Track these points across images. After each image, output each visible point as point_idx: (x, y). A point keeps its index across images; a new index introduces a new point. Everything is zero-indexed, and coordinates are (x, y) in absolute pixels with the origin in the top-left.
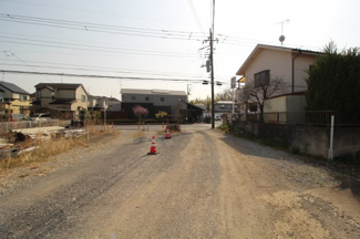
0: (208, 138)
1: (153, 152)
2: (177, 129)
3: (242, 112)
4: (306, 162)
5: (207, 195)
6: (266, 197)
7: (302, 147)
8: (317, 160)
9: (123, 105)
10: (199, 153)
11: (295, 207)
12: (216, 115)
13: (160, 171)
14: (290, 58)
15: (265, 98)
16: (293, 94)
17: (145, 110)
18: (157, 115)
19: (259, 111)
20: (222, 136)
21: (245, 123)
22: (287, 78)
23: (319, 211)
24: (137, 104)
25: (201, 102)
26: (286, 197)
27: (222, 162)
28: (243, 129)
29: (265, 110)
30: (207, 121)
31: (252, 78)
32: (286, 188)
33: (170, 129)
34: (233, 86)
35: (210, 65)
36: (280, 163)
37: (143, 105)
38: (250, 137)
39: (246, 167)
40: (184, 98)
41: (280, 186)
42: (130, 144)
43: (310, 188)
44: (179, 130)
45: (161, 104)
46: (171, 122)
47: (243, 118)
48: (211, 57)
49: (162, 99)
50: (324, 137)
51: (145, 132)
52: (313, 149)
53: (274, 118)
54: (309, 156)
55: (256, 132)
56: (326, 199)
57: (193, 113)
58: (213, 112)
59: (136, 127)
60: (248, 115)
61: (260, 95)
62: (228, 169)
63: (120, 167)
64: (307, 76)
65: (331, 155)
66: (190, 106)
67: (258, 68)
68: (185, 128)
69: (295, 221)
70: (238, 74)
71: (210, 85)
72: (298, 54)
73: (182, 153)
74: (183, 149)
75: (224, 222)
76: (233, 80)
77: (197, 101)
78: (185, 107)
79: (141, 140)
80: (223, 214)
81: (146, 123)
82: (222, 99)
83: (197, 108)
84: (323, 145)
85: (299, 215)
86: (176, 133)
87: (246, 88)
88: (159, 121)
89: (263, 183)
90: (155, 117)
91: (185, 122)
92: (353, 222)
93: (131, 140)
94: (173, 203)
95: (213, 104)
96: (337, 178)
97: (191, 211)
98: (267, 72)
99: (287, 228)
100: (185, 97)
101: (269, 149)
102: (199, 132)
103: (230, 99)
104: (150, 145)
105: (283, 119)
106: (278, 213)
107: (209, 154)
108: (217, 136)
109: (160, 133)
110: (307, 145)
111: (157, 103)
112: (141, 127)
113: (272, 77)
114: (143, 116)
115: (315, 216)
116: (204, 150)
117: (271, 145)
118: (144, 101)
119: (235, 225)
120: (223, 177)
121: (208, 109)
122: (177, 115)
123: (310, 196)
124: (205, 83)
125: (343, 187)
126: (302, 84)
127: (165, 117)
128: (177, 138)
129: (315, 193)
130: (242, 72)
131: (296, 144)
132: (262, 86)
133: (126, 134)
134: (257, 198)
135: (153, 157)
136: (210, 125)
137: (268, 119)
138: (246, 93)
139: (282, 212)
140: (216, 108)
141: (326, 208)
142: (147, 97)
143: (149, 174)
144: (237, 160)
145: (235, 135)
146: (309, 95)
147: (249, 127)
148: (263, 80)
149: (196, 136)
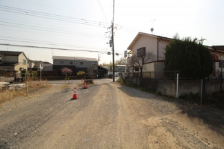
0: (110, 87)
1: (75, 98)
2: (91, 82)
3: (131, 71)
4: (164, 100)
5: (110, 123)
6: (143, 121)
7: (163, 91)
8: (170, 98)
9: (54, 66)
10: (105, 97)
11: (159, 126)
12: (116, 73)
13: (80, 110)
14: (156, 41)
15: (143, 63)
16: (158, 61)
17: (70, 70)
18: (78, 74)
19: (140, 71)
20: (119, 86)
21: (132, 78)
22: (155, 53)
23: (170, 127)
24: (64, 66)
25: (107, 65)
26: (154, 121)
27: (119, 102)
28: (131, 82)
29: (143, 70)
30: (111, 77)
31: (136, 51)
32: (154, 115)
33: (87, 82)
34: (125, 56)
35: (111, 43)
36: (151, 101)
37: (69, 67)
38: (135, 86)
39: (132, 104)
40: (96, 63)
41: (151, 114)
42: (59, 93)
43: (167, 114)
45: (81, 66)
46: (87, 78)
47: (131, 75)
48: (112, 38)
49: (82, 63)
50: (174, 85)
51: (70, 85)
52: (168, 92)
53: (148, 75)
54: (166, 96)
55: (138, 83)
56: (175, 120)
57: (101, 72)
58: (114, 71)
59: (63, 81)
60: (134, 73)
61: (141, 62)
62: (122, 106)
63: (51, 109)
64: (165, 52)
65: (177, 96)
66: (100, 68)
67: (139, 45)
68: (96, 82)
69: (159, 134)
70: (128, 49)
71: (112, 55)
72: (160, 39)
73: (94, 98)
74: (94, 95)
75: (119, 139)
76: (126, 52)
77: (104, 65)
78: (96, 68)
79: (66, 90)
80: (118, 134)
81: (71, 79)
82: (119, 64)
83: (104, 69)
84: (173, 90)
85: (161, 130)
86: (91, 85)
87: (133, 57)
88: (79, 78)
89: (142, 113)
90: (76, 75)
91: (96, 78)
92: (188, 132)
93: (60, 90)
94: (88, 131)
95: (114, 67)
96: (180, 108)
97: (99, 135)
98: (144, 48)
99: (155, 138)
101: (145, 93)
102: (105, 84)
103: (124, 64)
104: (73, 93)
105: (153, 76)
106: (149, 130)
107: (111, 98)
108: (116, 86)
109: (80, 85)
110: (165, 90)
111: (78, 66)
112: (67, 82)
113: (147, 52)
114: (68, 74)
115: (169, 130)
116: (108, 95)
117: (146, 91)
118: (69, 65)
119: (126, 140)
120: (119, 111)
121: (111, 69)
122: (91, 73)
123: (166, 119)
124: (109, 53)
125: (183, 112)
126: (162, 57)
127: (83, 75)
128: (91, 88)
129: (169, 117)
130: (130, 48)
131: (159, 90)
132: (141, 56)
133: (56, 86)
134: (139, 122)
135: (75, 101)
136: (112, 80)
137: (145, 76)
138: (133, 60)
139: (152, 130)
140: (116, 69)
141: (175, 125)
142: (71, 62)
143: (71, 113)
144: (127, 100)
145: (127, 85)
146: (166, 62)
147: (134, 81)
148: (142, 53)
149: (103, 86)
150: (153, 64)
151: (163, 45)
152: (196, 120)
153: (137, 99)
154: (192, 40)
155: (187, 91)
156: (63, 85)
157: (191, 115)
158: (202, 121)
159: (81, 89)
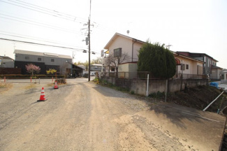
0: (85, 87)
1: (42, 99)
2: (63, 82)
3: (107, 71)
4: (136, 98)
5: (82, 124)
6: (116, 120)
7: (135, 90)
8: (141, 97)
9: (16, 63)
10: (78, 98)
11: (130, 123)
12: (91, 73)
13: (48, 113)
14: (131, 43)
15: (119, 64)
16: (132, 62)
17: (37, 68)
18: (48, 72)
19: (116, 71)
20: (94, 86)
21: (108, 78)
22: (130, 54)
23: (140, 123)
24: (30, 63)
25: (83, 64)
26: (126, 118)
27: (93, 102)
28: (107, 81)
29: (119, 71)
31: (113, 52)
32: (127, 113)
33: (58, 82)
34: (102, 55)
35: (88, 40)
36: (124, 100)
37: (36, 64)
38: (111, 86)
39: (107, 104)
40: (69, 60)
41: (124, 113)
42: (22, 94)
43: (138, 111)
44: (65, 83)
45: (52, 64)
46: (59, 77)
47: (107, 75)
48: (89, 35)
49: (53, 60)
50: (145, 85)
51: (36, 85)
52: (140, 92)
53: (122, 75)
54: (138, 95)
55: (114, 83)
56: (144, 116)
57: (76, 71)
58: (90, 71)
59: (29, 81)
60: (110, 73)
61: (117, 62)
62: (96, 106)
63: (10, 113)
64: (138, 53)
65: (147, 94)
66: (74, 66)
67: (116, 46)
68: (69, 81)
69: (129, 131)
70: (105, 48)
71: (88, 53)
72: (135, 41)
73: (66, 99)
74: (67, 95)
75: (91, 140)
76: (102, 51)
77: (79, 64)
78: (70, 67)
79: (32, 91)
80: (90, 135)
81: (38, 78)
82: (96, 63)
83: (79, 68)
84: (144, 89)
85: (132, 127)
86: (63, 85)
87: (109, 57)
88: (50, 76)
89: (115, 112)
90: (46, 73)
91: (70, 77)
92: (154, 126)
93: (23, 91)
94: (56, 135)
95: (89, 66)
96: (149, 105)
97: (69, 138)
98: (121, 49)
99: (125, 135)
100: (71, 60)
101: (120, 93)
102: (80, 84)
103: (100, 63)
104: (40, 94)
105: (127, 76)
106: (121, 128)
107: (85, 98)
108: (91, 86)
109: (49, 85)
110: (138, 89)
111: (48, 63)
112: (33, 81)
113: (123, 53)
114: (35, 72)
115: (139, 126)
116: (82, 96)
117: (121, 90)
118: (37, 61)
119: (97, 140)
120: (93, 112)
121: (87, 69)
122: (64, 72)
123: (137, 116)
124: (85, 51)
125: (151, 109)
126: (136, 59)
127: (54, 73)
128: (63, 89)
129: (139, 114)
130: (107, 47)
131: (133, 89)
132: (118, 57)
133: (18, 86)
134: (111, 121)
135: (42, 103)
136: (87, 79)
137: (120, 75)
138: (109, 60)
139: (124, 127)
140: (92, 68)
141: (143, 121)
142: (40, 58)
143: (37, 116)
144: (102, 100)
145: (102, 85)
146: (139, 63)
147: (110, 80)
148: (118, 54)
149: (77, 86)
150: (127, 65)
151: (138, 48)
152: (161, 115)
153: (112, 98)
154: (161, 45)
155: (155, 90)
156: (28, 85)
157: (157, 111)
158: (166, 116)
159: (51, 89)
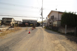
0: (41, 30)
1: (29, 33)
2: (35, 28)
3: (48, 24)
4: (61, 34)
5: (41, 42)
6: (53, 42)
7: (60, 31)
9: (23, 23)
10: (39, 33)
11: (59, 44)
12: (43, 25)
13: (31, 37)
15: (53, 21)
16: (58, 21)
17: (28, 24)
18: (30, 25)
19: (52, 24)
21: (49, 27)
22: (57, 18)
23: (63, 44)
25: (40, 22)
26: (57, 42)
27: (44, 35)
28: (49, 28)
29: (53, 24)
30: (41, 26)
31: (50, 17)
32: (57, 40)
33: (33, 28)
34: (47, 19)
36: (56, 35)
37: (27, 23)
38: (50, 29)
39: (49, 36)
40: (36, 21)
41: (56, 39)
42: (24, 31)
43: (62, 39)
45: (31, 22)
46: (33, 26)
47: (49, 26)
48: (42, 13)
49: (32, 21)
50: (64, 29)
51: (28, 29)
52: (62, 32)
53: (55, 25)
54: (62, 33)
55: (51, 28)
56: (65, 42)
57: (38, 24)
58: (43, 24)
59: (26, 27)
60: (49, 25)
61: (52, 21)
62: (45, 36)
63: (22, 36)
64: (61, 17)
65: (66, 33)
66: (38, 23)
67: (52, 15)
69: (59, 47)
71: (42, 19)
72: (59, 12)
73: (36, 33)
74: (36, 32)
75: (45, 47)
76: (47, 17)
77: (39, 22)
78: (36, 23)
79: (27, 30)
80: (44, 46)
81: (28, 27)
82: (44, 22)
83: (39, 23)
84: (64, 31)
86: (35, 29)
87: (49, 19)
88: (31, 26)
89: (53, 39)
91: (36, 26)
92: (70, 46)
93: (25, 30)
94: (34, 44)
95: (42, 23)
96: (67, 37)
97: (38, 46)
99: (57, 48)
100: (37, 21)
101: (54, 32)
102: (40, 28)
103: (46, 22)
104: (29, 31)
105: (56, 26)
106: (55, 45)
108: (43, 29)
109: (31, 29)
110: (61, 31)
111: (30, 22)
112: (27, 28)
113: (54, 17)
114: (27, 25)
115: (63, 45)
116: (41, 32)
118: (28, 22)
119: (47, 48)
120: (44, 38)
121: (41, 23)
122: (35, 25)
123: (62, 41)
124: (41, 18)
125: (68, 39)
126: (60, 19)
127: (32, 25)
128: (35, 30)
129: (63, 41)
131: (59, 31)
132: (52, 19)
133: (23, 29)
134: (51, 42)
135: (29, 34)
136: (42, 27)
137: (53, 26)
138: (49, 20)
139: (56, 45)
140: (43, 23)
141: (65, 43)
142: (28, 21)
143: (28, 38)
144: (47, 34)
145: (47, 29)
146: (62, 21)
147: (50, 27)
148: (53, 18)
149: (39, 29)
151: (60, 15)
152: (73, 42)
153: (51, 34)
154: (72, 13)
155: (69, 31)
156: (26, 29)
157: (71, 40)
158: (75, 43)
159: (32, 30)
